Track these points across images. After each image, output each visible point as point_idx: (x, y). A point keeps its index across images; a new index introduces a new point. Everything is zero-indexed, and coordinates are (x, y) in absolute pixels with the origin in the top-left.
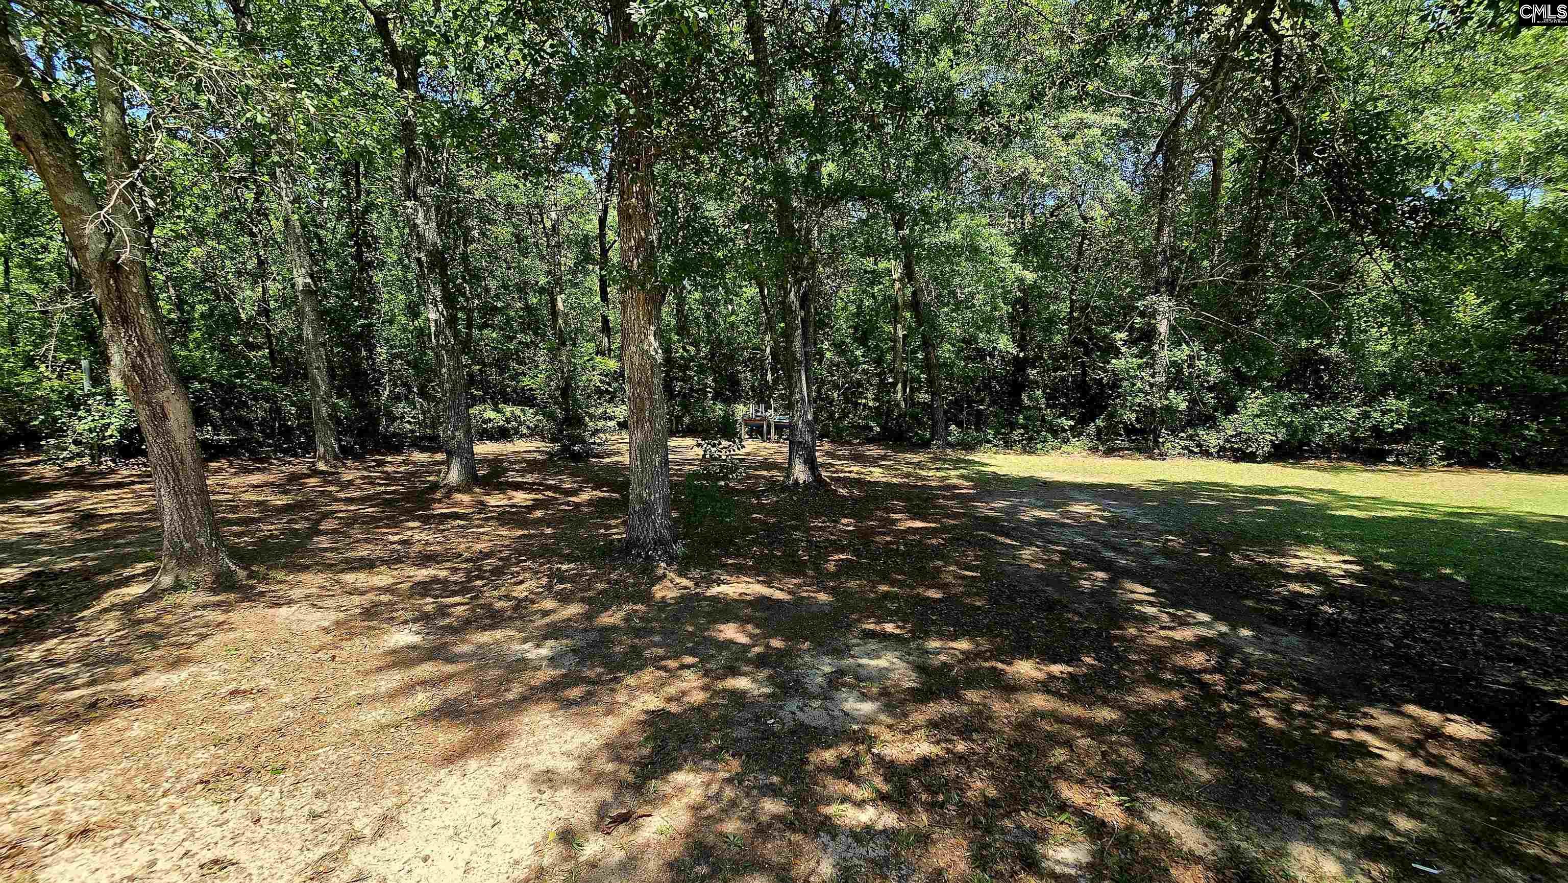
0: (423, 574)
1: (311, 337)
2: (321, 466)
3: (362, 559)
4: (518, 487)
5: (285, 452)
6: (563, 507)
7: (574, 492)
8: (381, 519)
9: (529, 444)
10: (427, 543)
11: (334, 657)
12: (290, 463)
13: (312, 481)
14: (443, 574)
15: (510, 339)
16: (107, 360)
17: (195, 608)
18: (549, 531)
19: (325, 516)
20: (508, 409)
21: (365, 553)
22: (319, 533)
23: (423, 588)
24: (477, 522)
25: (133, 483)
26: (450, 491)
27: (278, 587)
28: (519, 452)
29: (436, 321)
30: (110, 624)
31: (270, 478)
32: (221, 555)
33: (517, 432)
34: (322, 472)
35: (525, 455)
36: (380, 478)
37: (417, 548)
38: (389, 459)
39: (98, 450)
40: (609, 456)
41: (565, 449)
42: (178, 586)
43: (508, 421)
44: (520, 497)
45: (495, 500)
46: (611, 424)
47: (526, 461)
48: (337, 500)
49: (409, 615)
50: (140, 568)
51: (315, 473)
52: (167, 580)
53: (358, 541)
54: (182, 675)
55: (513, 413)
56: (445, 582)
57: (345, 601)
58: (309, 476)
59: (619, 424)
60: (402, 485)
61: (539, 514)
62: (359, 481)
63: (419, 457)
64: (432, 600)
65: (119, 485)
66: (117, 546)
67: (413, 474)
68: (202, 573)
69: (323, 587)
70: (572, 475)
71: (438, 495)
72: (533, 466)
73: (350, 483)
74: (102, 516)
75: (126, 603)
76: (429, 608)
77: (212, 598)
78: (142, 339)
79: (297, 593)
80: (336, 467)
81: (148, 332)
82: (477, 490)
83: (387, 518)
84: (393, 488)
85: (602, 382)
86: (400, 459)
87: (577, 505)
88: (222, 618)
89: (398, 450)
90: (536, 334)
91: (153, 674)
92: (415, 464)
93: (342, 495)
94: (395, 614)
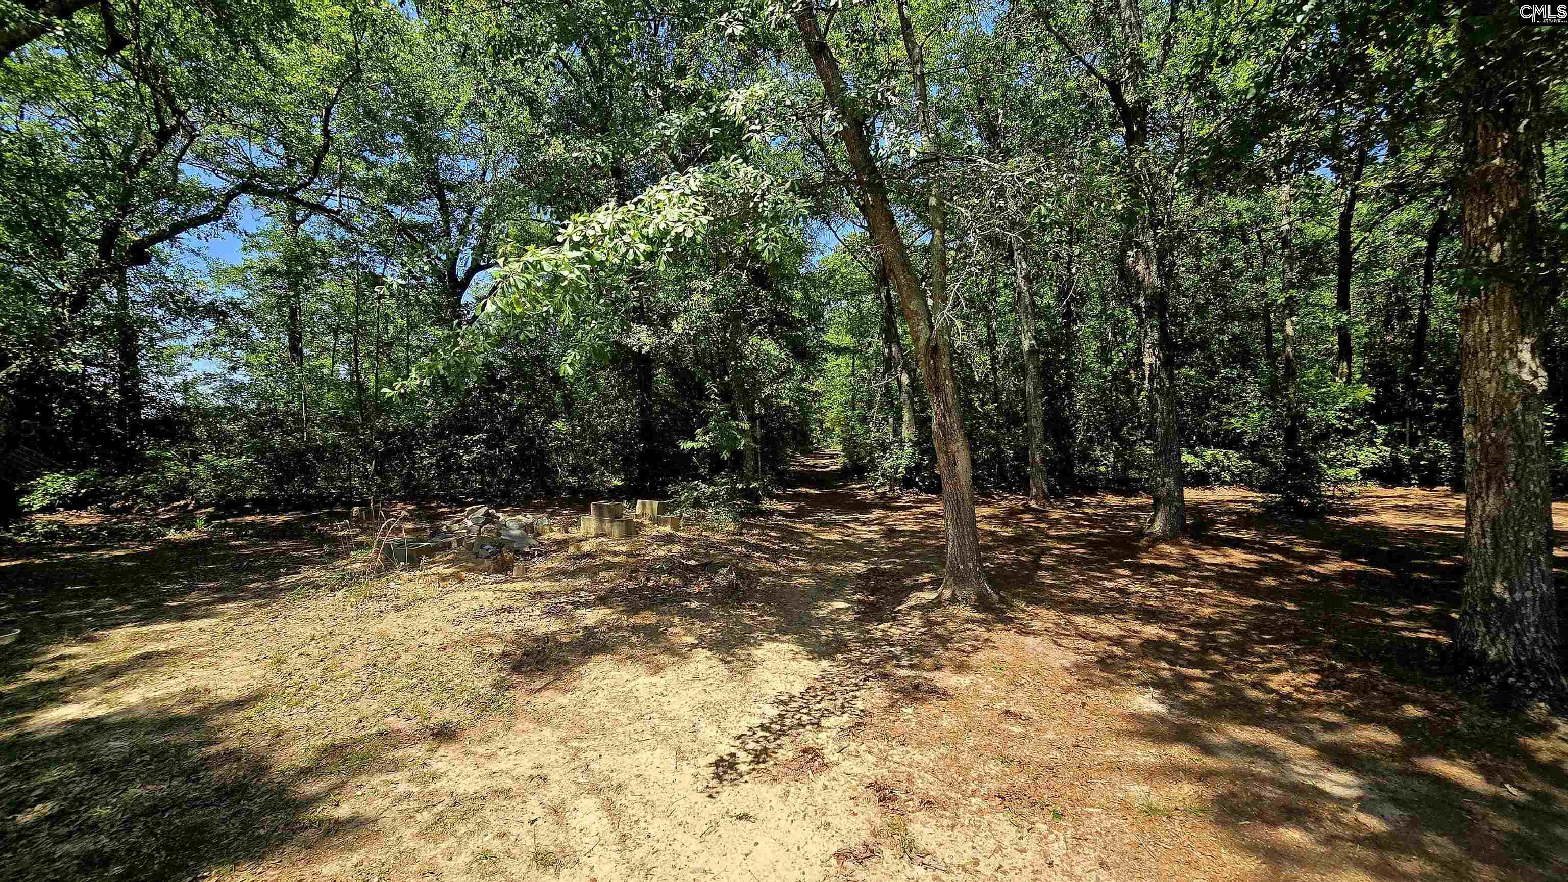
0: (1151, 631)
1: (1031, 391)
2: (1033, 504)
3: (1085, 602)
4: (1237, 544)
5: (1004, 489)
6: (1304, 577)
7: (1317, 559)
8: (1092, 562)
9: (1231, 492)
10: (1145, 596)
11: (1084, 704)
12: (1006, 498)
13: (1027, 517)
14: (1172, 636)
15: (1212, 375)
16: (901, 418)
17: (967, 621)
18: (1291, 607)
19: (1044, 552)
20: (1209, 454)
21: (1087, 596)
22: (1041, 568)
23: (1155, 648)
24: (1193, 581)
25: (912, 507)
26: (1156, 540)
27: (1021, 615)
28: (1222, 502)
29: (1151, 365)
30: (915, 621)
31: (996, 511)
32: (983, 579)
33: (1218, 478)
34: (1034, 510)
35: (1232, 506)
36: (1081, 519)
37: (1133, 601)
38: (1085, 500)
39: (894, 481)
40: (1355, 512)
41: (1289, 501)
42: (953, 600)
43: (1209, 466)
44: (1238, 557)
45: (1208, 557)
46: (1351, 472)
47: (1236, 513)
48: (1049, 537)
49: (1147, 677)
50: (926, 577)
51: (1028, 509)
52: (947, 593)
53: (1077, 582)
54: (965, 680)
55: (1214, 456)
56: (1175, 646)
57: (1080, 643)
58: (1023, 512)
59: (1363, 471)
60: (1103, 528)
61: (1270, 581)
62: (1064, 521)
63: (1113, 499)
64: (1167, 666)
65: (904, 508)
66: (911, 556)
67: (1113, 517)
68: (969, 591)
69: (1058, 625)
70: (1303, 535)
71: (1143, 542)
72: (1244, 520)
73: (1058, 521)
74: (900, 531)
75: (924, 605)
76: (1166, 674)
77: (977, 615)
78: (945, 403)
79: (1037, 625)
80: (1044, 506)
81: (950, 399)
82: (1187, 542)
83: (1097, 561)
84: (1097, 531)
85: (1339, 418)
86: (1095, 500)
87: (1325, 578)
88: (986, 635)
89: (1092, 492)
90: (1245, 367)
91: (947, 672)
92: (1111, 507)
93: (1052, 533)
94: (1132, 672)
